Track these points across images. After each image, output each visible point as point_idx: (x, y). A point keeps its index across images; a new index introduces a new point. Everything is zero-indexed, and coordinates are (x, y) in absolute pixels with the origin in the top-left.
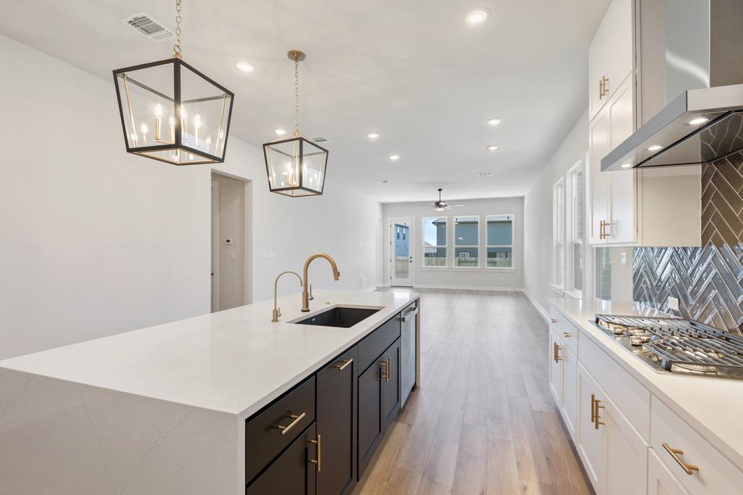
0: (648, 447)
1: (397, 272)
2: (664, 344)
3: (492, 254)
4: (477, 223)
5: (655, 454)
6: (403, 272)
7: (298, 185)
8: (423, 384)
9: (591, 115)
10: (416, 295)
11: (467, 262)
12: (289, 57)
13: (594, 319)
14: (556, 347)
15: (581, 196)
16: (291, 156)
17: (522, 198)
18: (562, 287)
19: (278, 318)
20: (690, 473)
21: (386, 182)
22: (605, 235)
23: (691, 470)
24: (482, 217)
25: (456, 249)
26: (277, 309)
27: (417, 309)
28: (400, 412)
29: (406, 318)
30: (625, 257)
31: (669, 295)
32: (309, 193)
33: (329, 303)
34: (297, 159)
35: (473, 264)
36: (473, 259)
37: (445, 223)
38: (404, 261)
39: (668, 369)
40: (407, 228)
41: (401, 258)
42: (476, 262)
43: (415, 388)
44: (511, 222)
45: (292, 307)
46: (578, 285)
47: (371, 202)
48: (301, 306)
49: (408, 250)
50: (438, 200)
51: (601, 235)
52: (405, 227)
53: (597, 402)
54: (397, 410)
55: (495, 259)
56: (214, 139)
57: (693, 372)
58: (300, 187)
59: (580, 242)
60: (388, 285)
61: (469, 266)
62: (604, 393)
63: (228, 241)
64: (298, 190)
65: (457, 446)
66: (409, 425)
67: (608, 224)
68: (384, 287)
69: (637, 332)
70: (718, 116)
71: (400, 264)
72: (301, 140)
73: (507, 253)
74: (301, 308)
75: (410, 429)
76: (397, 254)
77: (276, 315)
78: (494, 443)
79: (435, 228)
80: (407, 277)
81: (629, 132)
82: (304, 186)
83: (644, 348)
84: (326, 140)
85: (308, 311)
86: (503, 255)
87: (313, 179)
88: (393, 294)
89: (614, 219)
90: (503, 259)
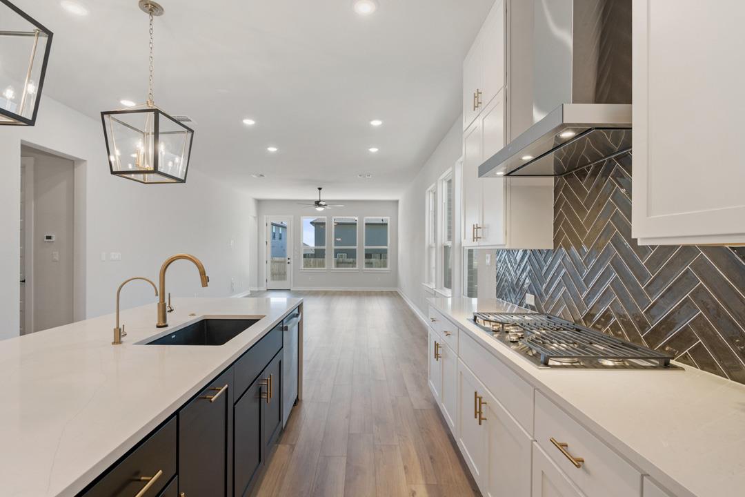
0: (532, 441)
1: (273, 274)
2: (537, 338)
3: (368, 256)
4: (355, 224)
5: (539, 447)
6: (280, 274)
7: (152, 169)
8: (305, 396)
9: (465, 125)
10: (298, 300)
11: (345, 263)
12: (140, 7)
13: (472, 317)
14: (437, 345)
15: (450, 201)
16: (143, 133)
17: (397, 202)
18: (433, 286)
19: (123, 339)
20: (578, 466)
21: (261, 175)
22: (477, 238)
23: (579, 463)
24: (360, 219)
25: (335, 250)
26: (121, 326)
27: (300, 316)
28: (282, 433)
29: (289, 326)
30: (489, 259)
31: (527, 292)
32: (167, 180)
33: (193, 315)
34: (151, 137)
35: (351, 265)
36: (351, 260)
37: (324, 224)
38: (282, 262)
39: (546, 364)
40: (284, 227)
41: (277, 259)
42: (354, 264)
43: (297, 402)
44: (386, 224)
45: (142, 321)
46: (448, 284)
47: (245, 196)
48: (155, 320)
49: (284, 250)
50: (318, 199)
51: (474, 238)
52: (282, 227)
53: (480, 398)
54: (278, 430)
55: (371, 260)
56: (19, 91)
57: (564, 364)
58: (155, 171)
59: (449, 244)
60: (263, 288)
61: (347, 267)
62: (486, 389)
63: (49, 238)
64: (152, 175)
65: (344, 460)
66: (291, 445)
67: (480, 228)
68: (259, 291)
69: (512, 329)
70: (584, 131)
71: (276, 266)
72: (157, 112)
73: (382, 254)
74: (156, 322)
75: (293, 450)
76: (273, 255)
77: (119, 335)
78: (381, 450)
79: (313, 228)
80: (284, 279)
81: (500, 146)
82: (160, 169)
83: (520, 343)
84: (189, 120)
85: (166, 326)
86: (378, 256)
87: (173, 164)
88: (269, 299)
89: (485, 223)
90: (378, 260)
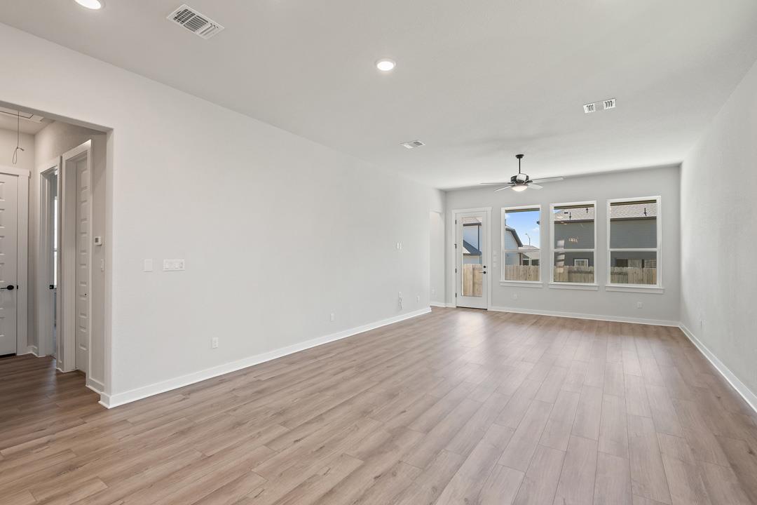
17: (678, 167)
35: (585, 278)
42: (590, 276)
44: (654, 218)
55: (625, 269)
60: (451, 305)
68: (446, 308)
73: (648, 260)
80: (480, 295)
86: (639, 262)
90: (638, 270)
